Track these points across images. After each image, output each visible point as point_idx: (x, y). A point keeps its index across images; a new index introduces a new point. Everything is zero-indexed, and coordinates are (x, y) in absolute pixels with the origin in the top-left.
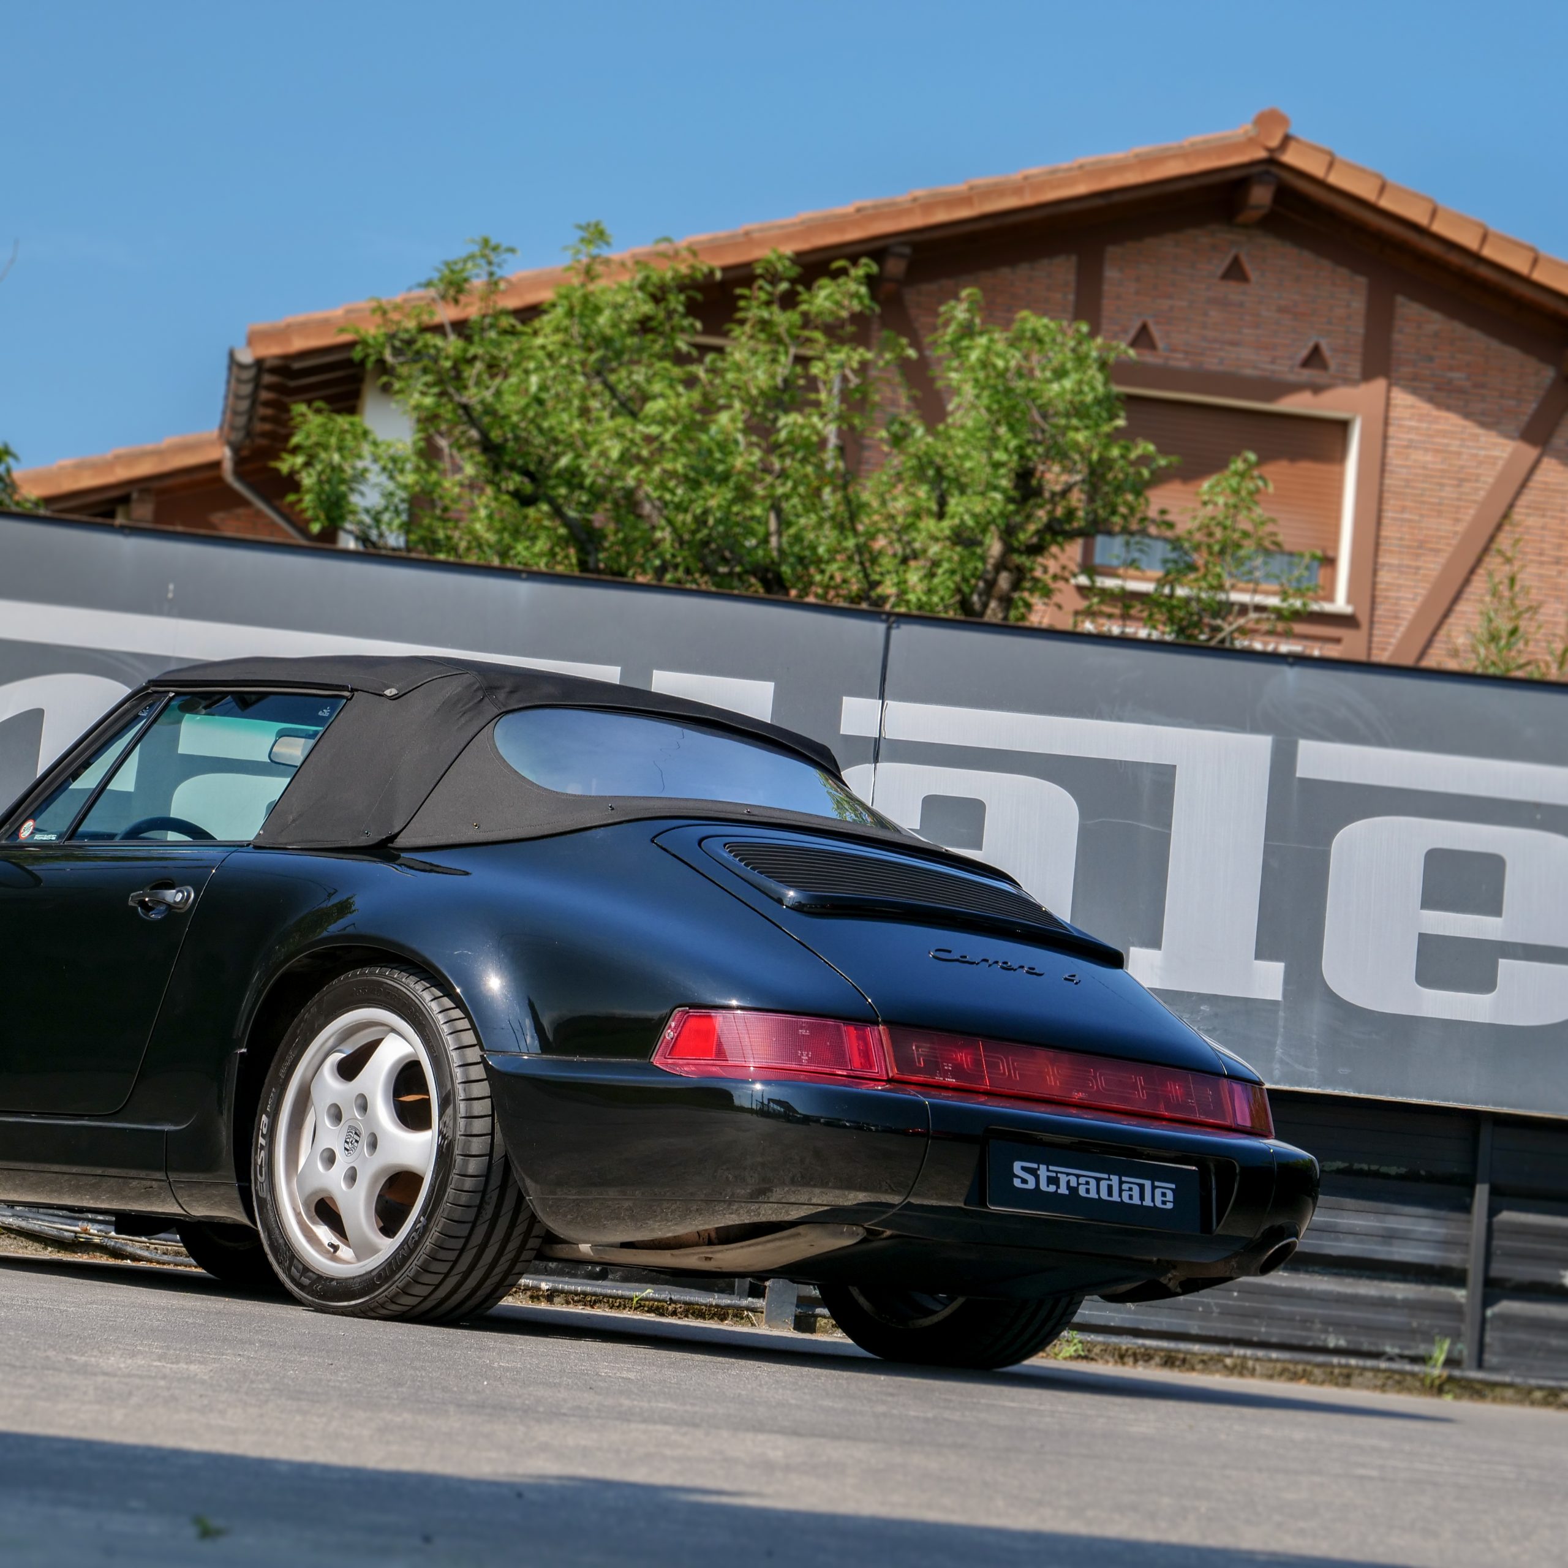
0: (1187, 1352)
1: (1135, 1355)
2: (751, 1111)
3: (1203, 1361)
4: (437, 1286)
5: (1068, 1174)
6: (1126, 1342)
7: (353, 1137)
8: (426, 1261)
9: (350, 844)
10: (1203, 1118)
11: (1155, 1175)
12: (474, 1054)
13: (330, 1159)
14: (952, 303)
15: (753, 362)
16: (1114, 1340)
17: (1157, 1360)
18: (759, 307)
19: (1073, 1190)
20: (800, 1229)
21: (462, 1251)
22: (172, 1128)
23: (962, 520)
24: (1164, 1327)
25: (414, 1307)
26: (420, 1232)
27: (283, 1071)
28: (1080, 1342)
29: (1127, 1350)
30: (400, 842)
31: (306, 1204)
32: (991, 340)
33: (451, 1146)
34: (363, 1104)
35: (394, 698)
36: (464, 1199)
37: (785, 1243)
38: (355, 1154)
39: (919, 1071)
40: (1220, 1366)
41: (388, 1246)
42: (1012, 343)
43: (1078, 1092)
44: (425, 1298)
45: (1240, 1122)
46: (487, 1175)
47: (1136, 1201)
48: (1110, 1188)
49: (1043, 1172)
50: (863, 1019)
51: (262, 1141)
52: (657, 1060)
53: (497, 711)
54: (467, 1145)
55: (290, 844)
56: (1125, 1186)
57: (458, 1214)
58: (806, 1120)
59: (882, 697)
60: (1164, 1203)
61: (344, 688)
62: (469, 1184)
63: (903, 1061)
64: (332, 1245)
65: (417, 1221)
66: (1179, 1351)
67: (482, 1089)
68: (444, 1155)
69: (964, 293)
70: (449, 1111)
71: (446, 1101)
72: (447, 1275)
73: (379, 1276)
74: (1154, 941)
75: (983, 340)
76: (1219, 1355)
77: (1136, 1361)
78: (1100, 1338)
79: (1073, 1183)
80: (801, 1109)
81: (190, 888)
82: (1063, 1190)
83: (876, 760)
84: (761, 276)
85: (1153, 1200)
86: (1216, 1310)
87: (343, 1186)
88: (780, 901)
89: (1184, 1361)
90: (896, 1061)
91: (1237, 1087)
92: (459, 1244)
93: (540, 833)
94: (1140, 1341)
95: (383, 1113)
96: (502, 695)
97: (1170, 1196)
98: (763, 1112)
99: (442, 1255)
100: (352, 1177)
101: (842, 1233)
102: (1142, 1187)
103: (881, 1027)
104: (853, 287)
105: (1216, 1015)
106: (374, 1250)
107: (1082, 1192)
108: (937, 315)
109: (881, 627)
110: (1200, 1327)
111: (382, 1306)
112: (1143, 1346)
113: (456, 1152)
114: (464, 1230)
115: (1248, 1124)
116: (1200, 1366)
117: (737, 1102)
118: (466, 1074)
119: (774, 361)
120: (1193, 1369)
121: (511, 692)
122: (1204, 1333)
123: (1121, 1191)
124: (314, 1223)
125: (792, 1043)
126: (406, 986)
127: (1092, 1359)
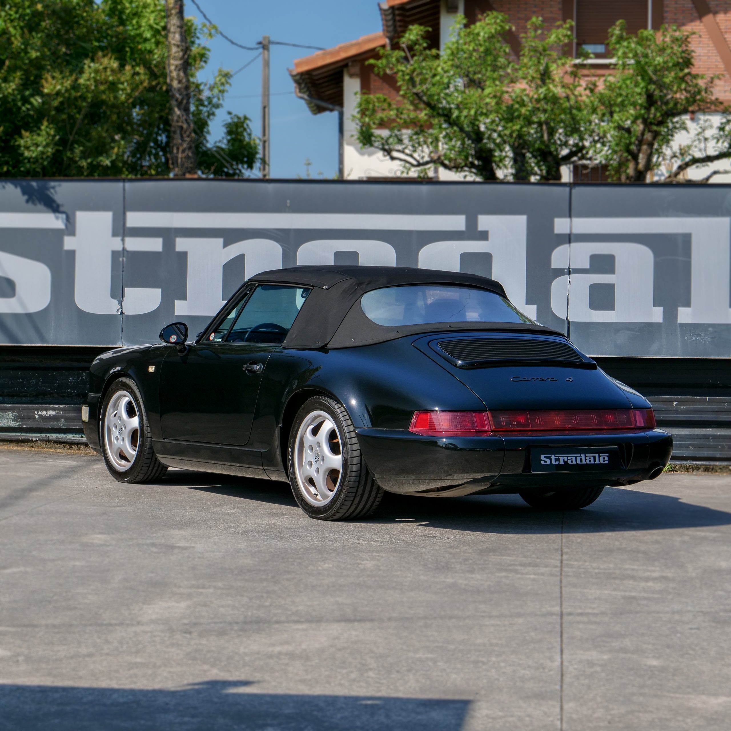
0: (713, 466)
1: (693, 468)
2: (442, 447)
3: (720, 469)
4: (348, 509)
5: (563, 457)
6: (688, 463)
7: (317, 458)
8: (342, 501)
9: (313, 347)
10: (621, 427)
11: (599, 452)
12: (351, 428)
13: (311, 464)
14: (614, 27)
15: (530, 63)
16: (684, 463)
17: (702, 469)
18: (531, 41)
19: (566, 462)
20: (466, 485)
21: (355, 497)
22: (263, 451)
23: (618, 123)
24: (706, 455)
25: (342, 516)
26: (339, 492)
27: (294, 432)
28: (670, 465)
29: (689, 466)
30: (329, 346)
31: (305, 480)
32: (629, 43)
33: (346, 460)
34: (319, 445)
35: (326, 289)
36: (353, 479)
37: (462, 490)
38: (318, 463)
39: (503, 426)
40: (727, 470)
41: (331, 495)
42: (638, 43)
43: (568, 425)
44: (345, 513)
45: (638, 424)
46: (360, 470)
47: (592, 462)
48: (581, 459)
49: (553, 457)
50: (481, 410)
51: (290, 457)
52: (410, 430)
53: (362, 292)
54: (352, 461)
55: (294, 346)
56: (587, 458)
57: (351, 485)
58: (461, 449)
59: (570, 216)
60: (604, 461)
61: (310, 285)
62: (354, 474)
63: (497, 424)
64: (315, 494)
65: (338, 488)
66: (710, 465)
67: (355, 440)
68: (345, 464)
69: (618, 23)
70: (345, 449)
71: (344, 445)
72: (351, 506)
73: (328, 506)
74: (688, 304)
75: (625, 44)
76: (727, 465)
77: (693, 470)
78: (678, 463)
79: (566, 459)
80: (460, 446)
81: (261, 364)
82: (562, 462)
83: (570, 242)
84: (530, 28)
85: (599, 461)
86: (726, 447)
87: (315, 474)
88: (456, 366)
89: (713, 469)
90: (494, 423)
91: (637, 412)
92: (354, 495)
93: (375, 342)
94: (694, 463)
95: (326, 449)
96: (364, 286)
97: (606, 458)
98: (447, 447)
99: (348, 499)
100: (318, 471)
101: (481, 485)
102: (594, 457)
103: (488, 412)
104: (565, 32)
105: (715, 332)
106: (327, 497)
107: (569, 462)
108: (608, 33)
109: (567, 189)
110: (720, 454)
111: (331, 517)
112: (696, 464)
113: (349, 463)
114: (354, 490)
115: (643, 425)
116: (719, 471)
117: (438, 443)
118: (350, 435)
119: (539, 62)
120: (717, 472)
121: (368, 284)
122: (722, 456)
123: (586, 460)
124: (309, 486)
125: (454, 422)
126: (329, 403)
127: (676, 471)
